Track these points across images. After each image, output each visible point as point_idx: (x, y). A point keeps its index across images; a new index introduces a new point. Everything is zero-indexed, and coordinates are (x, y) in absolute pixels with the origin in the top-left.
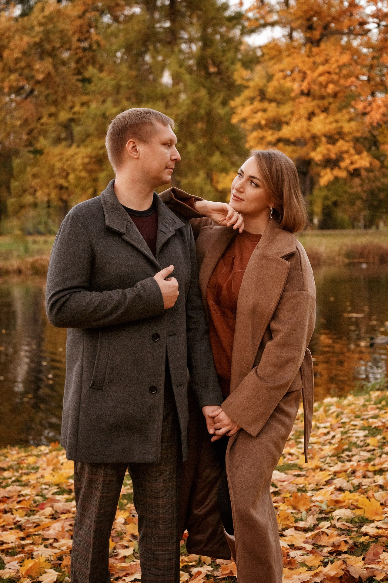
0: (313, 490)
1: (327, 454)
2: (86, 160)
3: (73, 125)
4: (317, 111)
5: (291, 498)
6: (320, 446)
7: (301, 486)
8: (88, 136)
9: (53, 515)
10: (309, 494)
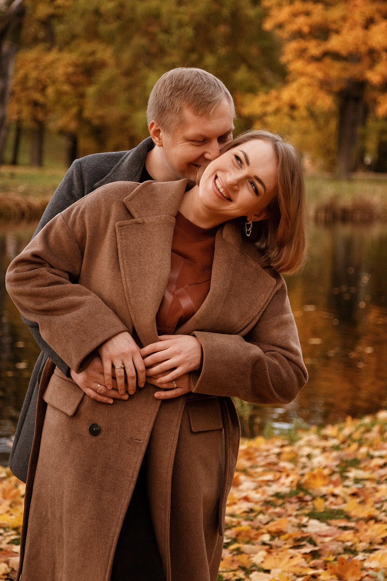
0: (365, 551)
1: (383, 496)
2: (70, 69)
3: (54, 22)
4: (377, 17)
5: (336, 562)
6: (374, 485)
7: (349, 544)
8: (74, 37)
9: (7, 574)
10: (360, 557)
